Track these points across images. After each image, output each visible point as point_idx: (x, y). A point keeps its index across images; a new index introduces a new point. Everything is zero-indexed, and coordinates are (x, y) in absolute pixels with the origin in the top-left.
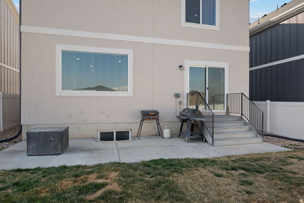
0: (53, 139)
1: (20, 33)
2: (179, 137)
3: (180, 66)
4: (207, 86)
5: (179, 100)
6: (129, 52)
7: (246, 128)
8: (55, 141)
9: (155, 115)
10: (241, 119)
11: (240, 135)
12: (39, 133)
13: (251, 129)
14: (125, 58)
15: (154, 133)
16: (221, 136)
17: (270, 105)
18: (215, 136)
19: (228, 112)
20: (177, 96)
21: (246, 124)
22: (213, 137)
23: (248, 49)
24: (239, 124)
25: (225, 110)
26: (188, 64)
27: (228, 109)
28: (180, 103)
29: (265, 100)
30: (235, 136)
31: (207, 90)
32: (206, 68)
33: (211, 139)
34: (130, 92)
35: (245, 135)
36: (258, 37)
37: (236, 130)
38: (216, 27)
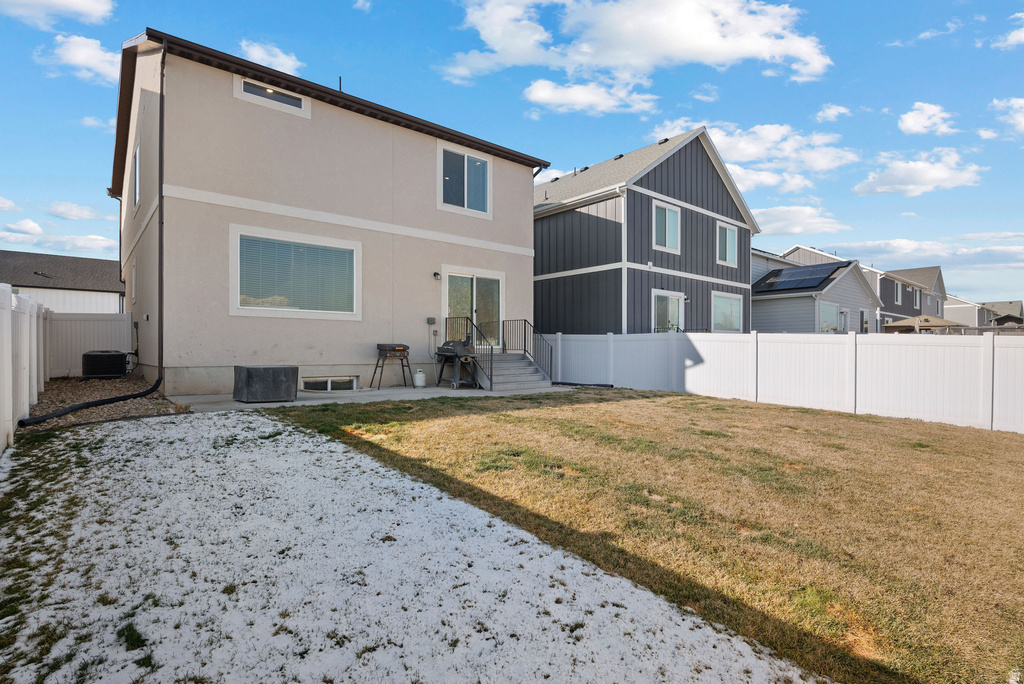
0: (284, 379)
1: (161, 197)
2: (438, 386)
3: (436, 274)
4: (475, 308)
5: (433, 328)
6: (356, 247)
7: (531, 369)
8: (287, 381)
9: (404, 350)
10: (524, 357)
11: (523, 378)
12: (265, 369)
13: (537, 371)
14: (349, 254)
15: (395, 383)
16: (501, 379)
17: (562, 340)
18: (494, 379)
19: (504, 349)
20: (431, 321)
21: (530, 364)
22: (491, 380)
23: (531, 253)
24: (523, 364)
25: (501, 346)
26: (447, 271)
27: (504, 345)
28: (435, 333)
29: (554, 332)
30: (518, 379)
31: (474, 314)
32: (472, 279)
33: (489, 382)
34: (357, 313)
35: (530, 378)
36: (545, 223)
37: (518, 372)
38: (488, 215)
